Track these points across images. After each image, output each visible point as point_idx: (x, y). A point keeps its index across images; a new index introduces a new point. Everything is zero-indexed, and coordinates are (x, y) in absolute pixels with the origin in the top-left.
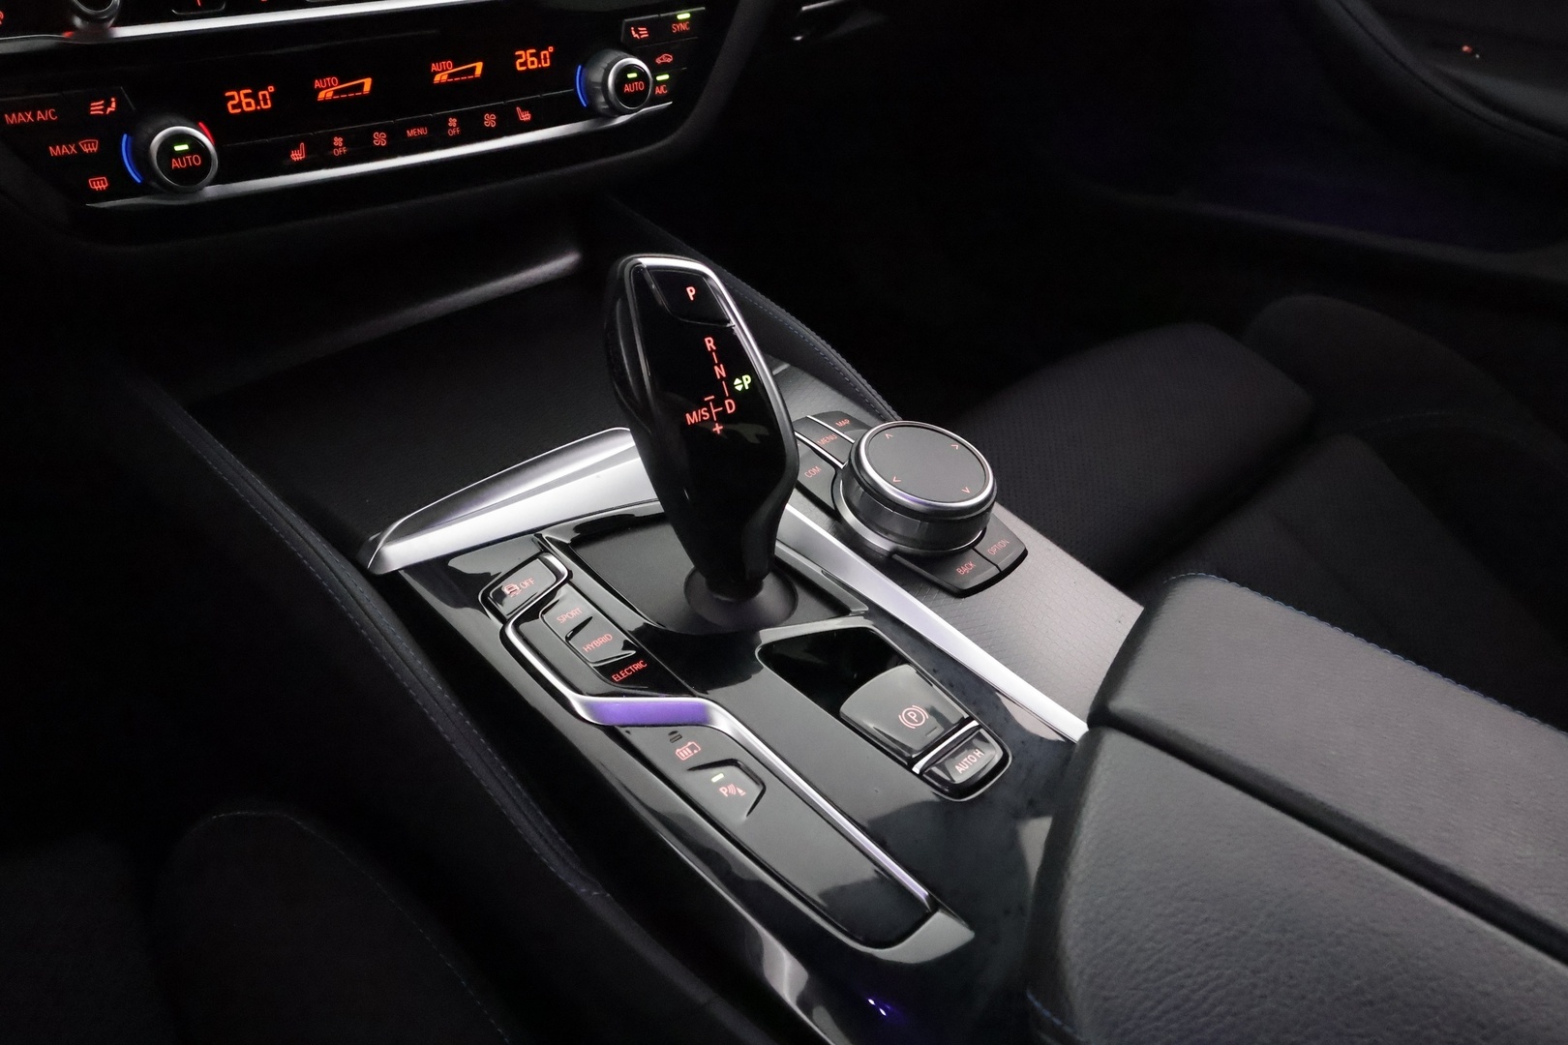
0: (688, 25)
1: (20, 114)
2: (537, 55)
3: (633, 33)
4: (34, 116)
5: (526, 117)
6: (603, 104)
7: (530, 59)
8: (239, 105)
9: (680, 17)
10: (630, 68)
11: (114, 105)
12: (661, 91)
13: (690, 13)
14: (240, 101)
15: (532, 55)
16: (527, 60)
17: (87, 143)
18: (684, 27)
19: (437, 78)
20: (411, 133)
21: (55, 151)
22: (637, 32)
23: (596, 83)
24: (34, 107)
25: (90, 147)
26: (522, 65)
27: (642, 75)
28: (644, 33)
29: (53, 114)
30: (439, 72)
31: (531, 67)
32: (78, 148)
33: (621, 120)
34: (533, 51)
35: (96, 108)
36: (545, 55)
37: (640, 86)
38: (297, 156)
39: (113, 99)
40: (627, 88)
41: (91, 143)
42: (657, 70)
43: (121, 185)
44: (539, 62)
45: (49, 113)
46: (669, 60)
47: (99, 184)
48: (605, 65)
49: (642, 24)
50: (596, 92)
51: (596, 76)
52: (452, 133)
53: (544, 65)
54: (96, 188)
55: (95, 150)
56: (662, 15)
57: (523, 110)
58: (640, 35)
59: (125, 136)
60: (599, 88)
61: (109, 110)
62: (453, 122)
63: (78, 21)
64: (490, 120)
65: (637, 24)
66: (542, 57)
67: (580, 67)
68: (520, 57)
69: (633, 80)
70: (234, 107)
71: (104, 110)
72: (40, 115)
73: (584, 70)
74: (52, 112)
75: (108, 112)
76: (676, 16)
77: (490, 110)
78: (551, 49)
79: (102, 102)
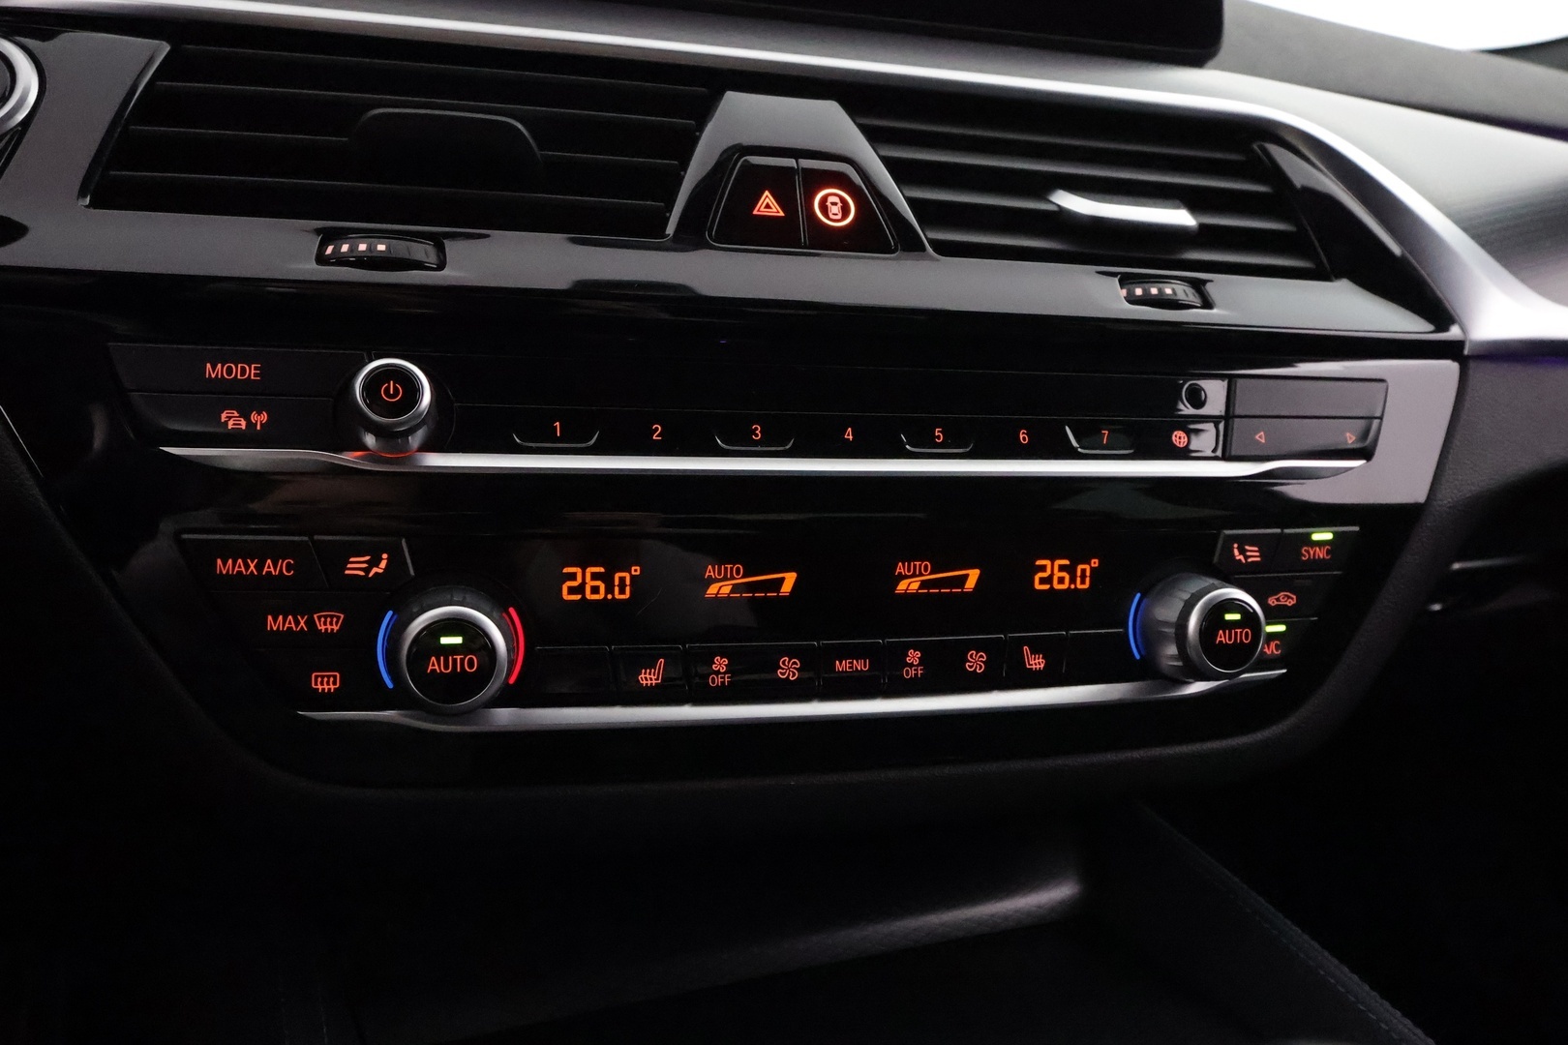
0: (1328, 552)
1: (240, 561)
2: (1070, 570)
3: (1236, 552)
4: (260, 567)
5: (1036, 663)
6: (1172, 657)
7: (1058, 574)
8: (580, 589)
9: (1317, 537)
10: (1231, 605)
11: (383, 564)
12: (1272, 650)
13: (1334, 533)
14: (584, 583)
15: (1062, 568)
16: (1052, 574)
17: (326, 617)
18: (1321, 553)
19: (902, 586)
20: (842, 666)
21: (274, 624)
22: (1242, 551)
23: (1166, 624)
24: (260, 553)
25: (329, 624)
26: (1043, 581)
27: (1249, 618)
28: (1253, 554)
29: (289, 567)
30: (906, 577)
31: (1057, 586)
32: (310, 623)
33: (1197, 687)
34: (1066, 562)
35: (356, 566)
36: (1083, 571)
37: (1243, 635)
38: (648, 678)
39: (385, 556)
40: (1222, 637)
41: (332, 617)
42: (1273, 615)
43: (362, 689)
44: (1073, 580)
45: (283, 564)
46: (1290, 603)
47: (325, 683)
48: (1186, 596)
49: (1252, 540)
50: (1163, 638)
51: (1167, 612)
52: (909, 673)
53: (1079, 586)
54: (320, 687)
55: (336, 628)
56: (1287, 531)
57: (1034, 652)
58: (1246, 557)
59: (390, 613)
60: (1171, 631)
61: (375, 570)
62: (914, 656)
63: (370, 440)
64: (976, 662)
65: (1243, 541)
66: (1079, 573)
67: (1138, 595)
68: (1043, 568)
69: (1234, 624)
70: (571, 590)
71: (367, 570)
72: (269, 566)
73: (1145, 601)
74: (288, 564)
75: (371, 575)
76: (1309, 535)
77: (978, 646)
78: (1095, 563)
79: (367, 558)
